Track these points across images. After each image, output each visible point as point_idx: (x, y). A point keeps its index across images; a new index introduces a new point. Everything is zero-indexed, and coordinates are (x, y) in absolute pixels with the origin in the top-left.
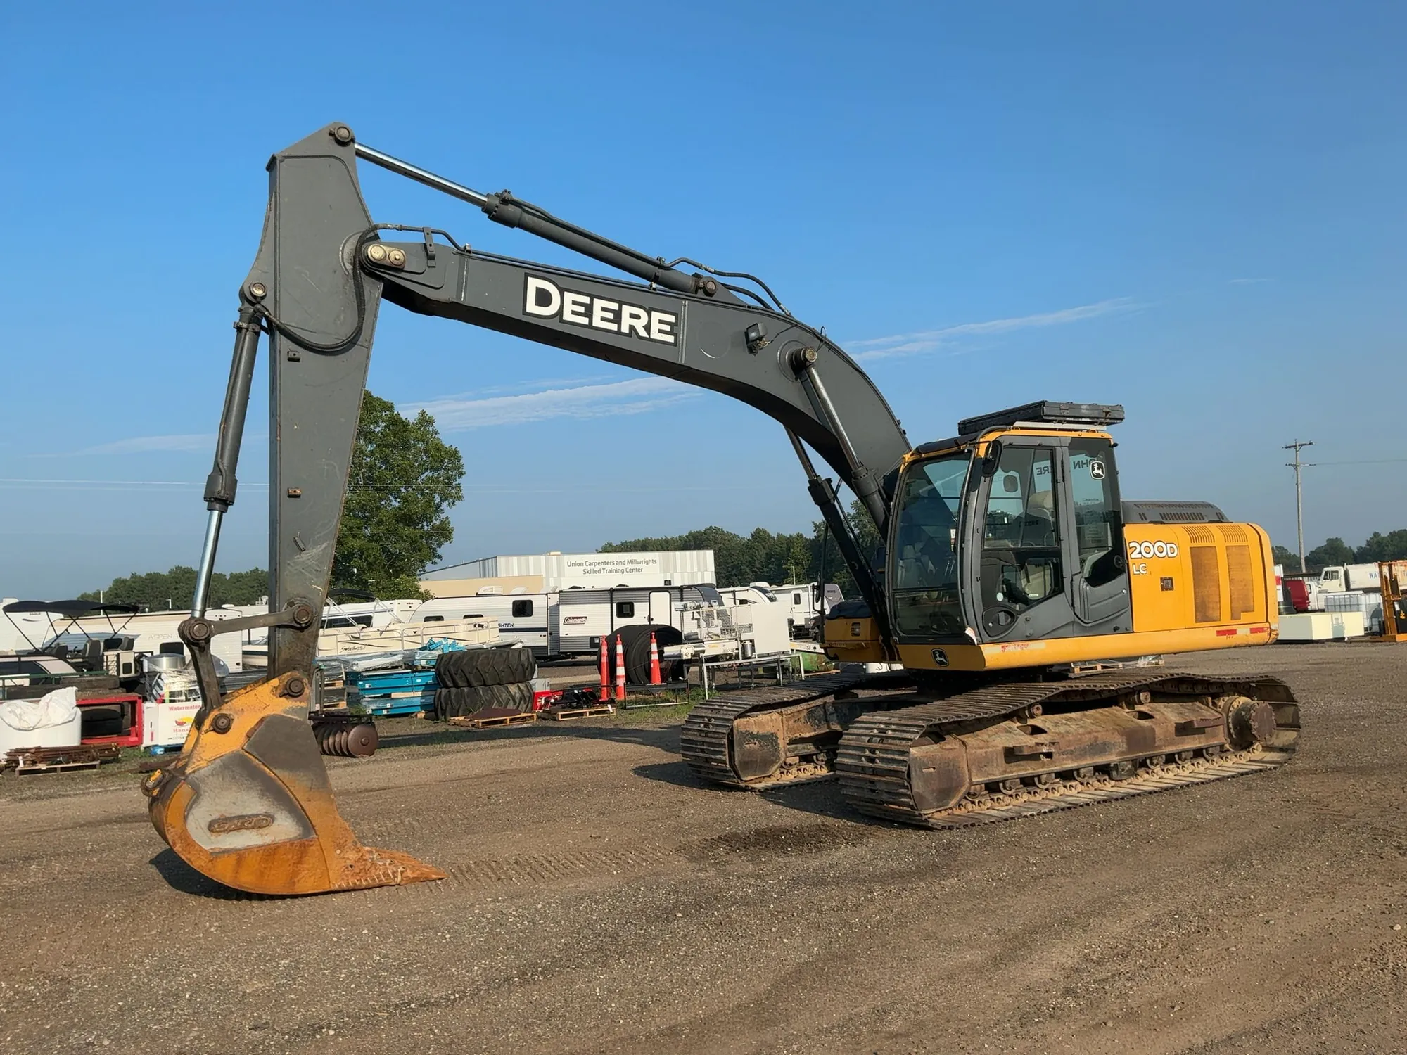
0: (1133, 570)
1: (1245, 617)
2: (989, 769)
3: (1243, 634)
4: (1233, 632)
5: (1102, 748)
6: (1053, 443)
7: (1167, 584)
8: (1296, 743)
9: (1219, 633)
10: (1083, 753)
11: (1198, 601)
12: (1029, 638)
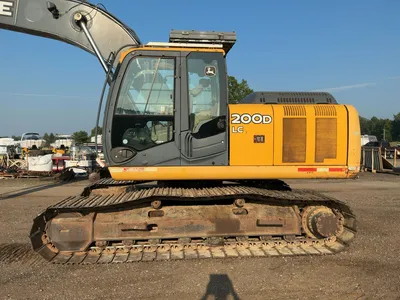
0: (232, 130)
1: (327, 161)
2: (110, 234)
3: (322, 170)
4: (315, 170)
5: (198, 228)
6: (175, 54)
7: (259, 139)
8: (352, 241)
9: (300, 170)
10: (181, 230)
11: (287, 150)
12: (146, 165)
